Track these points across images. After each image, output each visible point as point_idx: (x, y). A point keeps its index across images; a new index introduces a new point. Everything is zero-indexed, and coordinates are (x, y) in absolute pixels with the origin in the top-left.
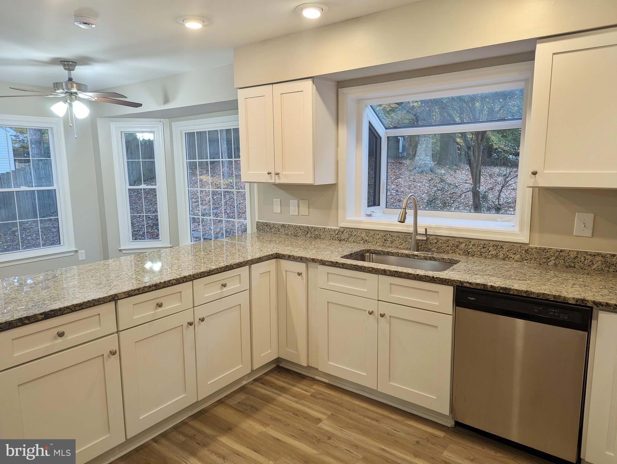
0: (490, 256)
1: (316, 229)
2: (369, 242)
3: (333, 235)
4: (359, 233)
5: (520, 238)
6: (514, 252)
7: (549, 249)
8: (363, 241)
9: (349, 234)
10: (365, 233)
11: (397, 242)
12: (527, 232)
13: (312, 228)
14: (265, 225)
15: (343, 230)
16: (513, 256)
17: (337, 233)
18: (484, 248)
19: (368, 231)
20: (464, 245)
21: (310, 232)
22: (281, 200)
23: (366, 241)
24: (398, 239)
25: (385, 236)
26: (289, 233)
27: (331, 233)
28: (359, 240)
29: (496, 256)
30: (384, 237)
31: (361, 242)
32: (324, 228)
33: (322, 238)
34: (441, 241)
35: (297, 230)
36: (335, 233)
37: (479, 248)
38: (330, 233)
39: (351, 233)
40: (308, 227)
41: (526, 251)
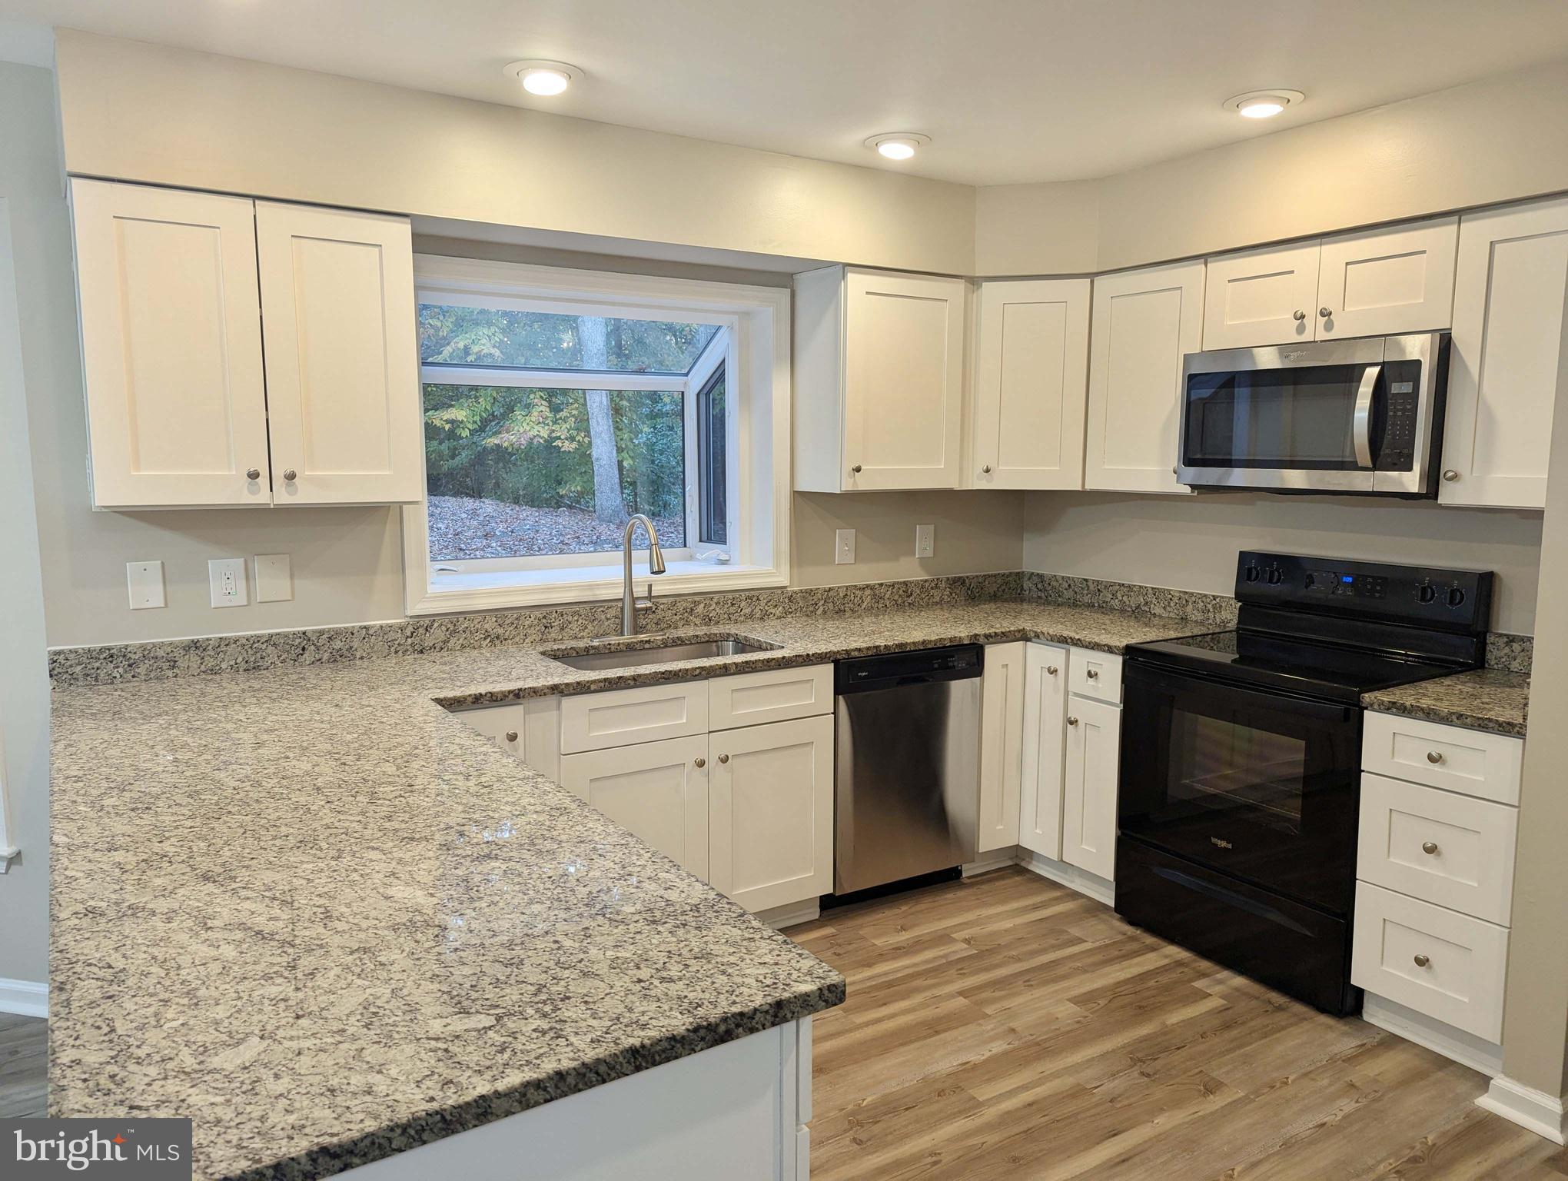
0: (742, 619)
1: (333, 636)
2: (505, 640)
3: (397, 642)
4: (476, 622)
5: (775, 579)
6: (775, 603)
7: (817, 589)
8: (488, 640)
9: (447, 630)
10: (494, 619)
11: (574, 625)
12: (785, 568)
13: (321, 632)
14: (102, 657)
15: (424, 624)
16: (773, 611)
17: (409, 634)
18: (733, 605)
19: (499, 613)
20: (702, 605)
21: (313, 647)
22: (163, 563)
23: (497, 638)
24: (576, 618)
25: (544, 617)
26: (224, 666)
27: (392, 636)
28: (476, 638)
29: (751, 616)
30: (544, 621)
31: (485, 644)
32: (366, 628)
33: (358, 657)
34: (662, 606)
35: (259, 650)
36: (402, 633)
37: (726, 606)
38: (386, 637)
39: (455, 625)
40: (304, 633)
41: (790, 598)
